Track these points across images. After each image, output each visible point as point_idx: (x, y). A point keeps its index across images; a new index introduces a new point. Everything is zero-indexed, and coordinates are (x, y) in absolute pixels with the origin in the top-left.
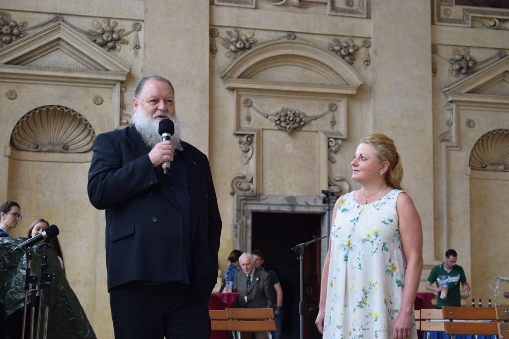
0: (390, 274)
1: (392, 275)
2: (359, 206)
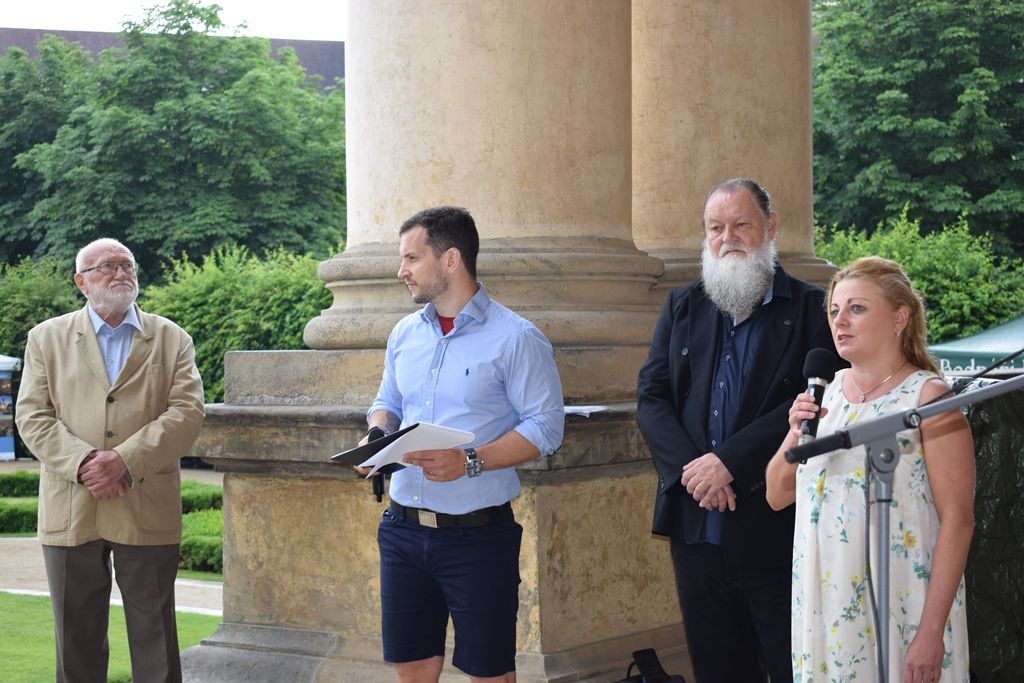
0: (903, 554)
1: (906, 555)
2: (847, 407)
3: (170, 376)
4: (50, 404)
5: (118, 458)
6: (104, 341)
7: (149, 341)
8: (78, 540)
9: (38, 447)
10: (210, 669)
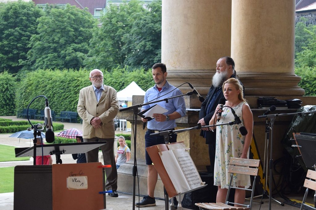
0: (239, 139)
2: (227, 109)
3: (111, 100)
4: (84, 107)
5: (100, 119)
6: (96, 92)
7: (106, 92)
8: (91, 137)
9: (82, 116)
10: (126, 169)
